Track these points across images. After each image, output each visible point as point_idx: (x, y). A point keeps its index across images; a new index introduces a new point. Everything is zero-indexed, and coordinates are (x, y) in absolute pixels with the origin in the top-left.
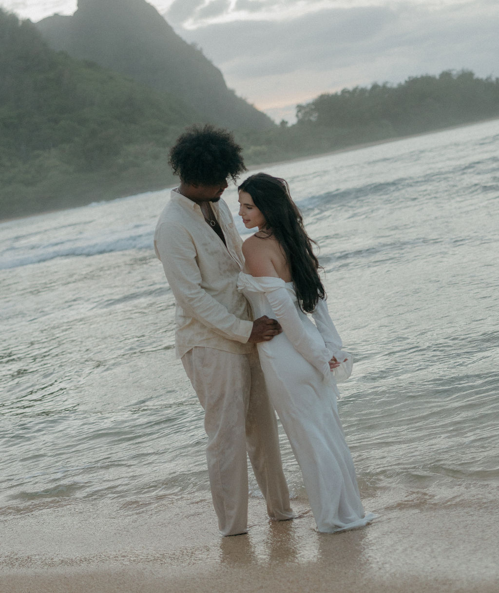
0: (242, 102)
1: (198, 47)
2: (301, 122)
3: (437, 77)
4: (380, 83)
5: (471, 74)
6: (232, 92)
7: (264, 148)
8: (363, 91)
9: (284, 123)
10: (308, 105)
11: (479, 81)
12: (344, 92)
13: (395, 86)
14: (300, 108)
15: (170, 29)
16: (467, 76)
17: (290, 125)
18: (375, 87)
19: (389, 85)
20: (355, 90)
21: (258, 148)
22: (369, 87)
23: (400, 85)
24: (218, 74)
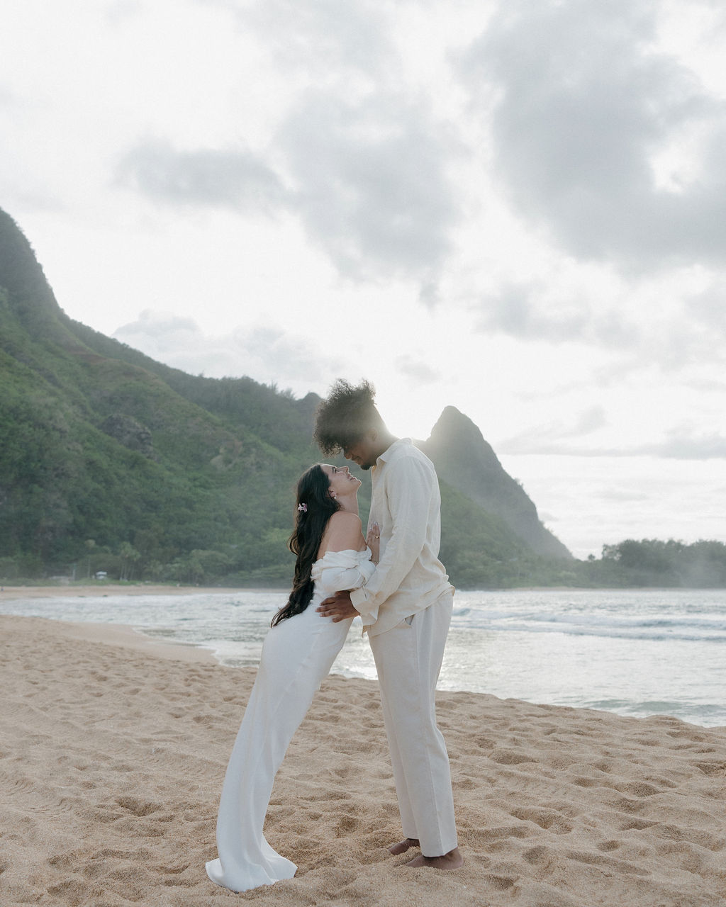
1: (519, 483)
6: (541, 523)
7: (574, 574)
17: (597, 559)
21: (568, 573)
24: (533, 508)
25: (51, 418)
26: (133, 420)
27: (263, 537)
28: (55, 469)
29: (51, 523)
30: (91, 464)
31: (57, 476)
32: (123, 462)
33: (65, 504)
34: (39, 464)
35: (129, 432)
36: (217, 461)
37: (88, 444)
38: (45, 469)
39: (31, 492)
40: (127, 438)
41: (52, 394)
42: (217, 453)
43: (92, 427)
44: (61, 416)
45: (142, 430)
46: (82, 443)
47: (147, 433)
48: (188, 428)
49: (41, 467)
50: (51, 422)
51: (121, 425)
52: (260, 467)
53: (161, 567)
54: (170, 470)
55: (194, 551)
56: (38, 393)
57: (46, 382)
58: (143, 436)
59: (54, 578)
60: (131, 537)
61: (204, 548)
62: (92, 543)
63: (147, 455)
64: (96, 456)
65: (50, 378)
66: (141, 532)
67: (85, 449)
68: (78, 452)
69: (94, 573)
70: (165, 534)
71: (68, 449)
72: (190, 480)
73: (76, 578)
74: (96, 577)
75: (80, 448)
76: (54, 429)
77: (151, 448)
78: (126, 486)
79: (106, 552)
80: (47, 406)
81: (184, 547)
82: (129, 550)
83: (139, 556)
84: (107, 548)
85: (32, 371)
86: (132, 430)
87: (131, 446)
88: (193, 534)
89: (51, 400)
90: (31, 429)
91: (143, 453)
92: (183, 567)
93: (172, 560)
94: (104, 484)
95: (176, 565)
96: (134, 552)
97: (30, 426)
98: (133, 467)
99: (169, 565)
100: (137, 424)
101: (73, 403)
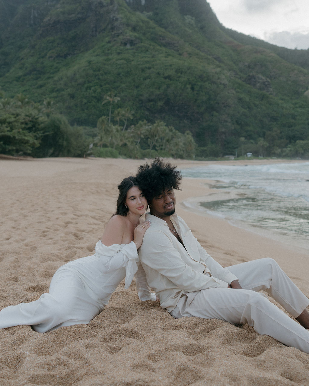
25: (219, 78)
26: (260, 76)
28: (223, 103)
29: (223, 130)
30: (240, 99)
31: (224, 106)
32: (257, 97)
33: (229, 120)
34: (215, 102)
35: (259, 82)
36: (307, 93)
37: (238, 90)
38: (218, 104)
39: (213, 115)
40: (258, 85)
41: (219, 67)
42: (307, 89)
43: (240, 81)
44: (224, 77)
45: (265, 80)
46: (235, 89)
47: (269, 82)
48: (290, 77)
49: (216, 103)
50: (219, 81)
51: (255, 78)
53: (279, 150)
54: (282, 100)
55: (298, 141)
56: (212, 66)
57: (215, 61)
58: (267, 83)
59: (227, 156)
60: (264, 135)
61: (303, 140)
62: (243, 139)
63: (270, 93)
64: (242, 96)
65: (218, 59)
66: (268, 133)
67: (237, 92)
68: (233, 94)
69: (245, 153)
70: (281, 133)
71: (229, 93)
72: (293, 104)
73: (238, 157)
74: (247, 155)
75: (234, 92)
76: (221, 83)
77: (271, 89)
78: (259, 110)
79: (252, 143)
80: (216, 73)
81: (292, 139)
82: (262, 142)
83: (268, 145)
84: (252, 141)
85: (209, 57)
86: (261, 81)
87: (260, 89)
88: (296, 132)
89: (218, 70)
90: (210, 85)
91: (267, 92)
92: (293, 149)
93: (286, 146)
94: (248, 109)
95: (289, 149)
96: (265, 143)
97: (209, 83)
98: (262, 100)
99: (285, 149)
100: (263, 78)
101: (230, 70)
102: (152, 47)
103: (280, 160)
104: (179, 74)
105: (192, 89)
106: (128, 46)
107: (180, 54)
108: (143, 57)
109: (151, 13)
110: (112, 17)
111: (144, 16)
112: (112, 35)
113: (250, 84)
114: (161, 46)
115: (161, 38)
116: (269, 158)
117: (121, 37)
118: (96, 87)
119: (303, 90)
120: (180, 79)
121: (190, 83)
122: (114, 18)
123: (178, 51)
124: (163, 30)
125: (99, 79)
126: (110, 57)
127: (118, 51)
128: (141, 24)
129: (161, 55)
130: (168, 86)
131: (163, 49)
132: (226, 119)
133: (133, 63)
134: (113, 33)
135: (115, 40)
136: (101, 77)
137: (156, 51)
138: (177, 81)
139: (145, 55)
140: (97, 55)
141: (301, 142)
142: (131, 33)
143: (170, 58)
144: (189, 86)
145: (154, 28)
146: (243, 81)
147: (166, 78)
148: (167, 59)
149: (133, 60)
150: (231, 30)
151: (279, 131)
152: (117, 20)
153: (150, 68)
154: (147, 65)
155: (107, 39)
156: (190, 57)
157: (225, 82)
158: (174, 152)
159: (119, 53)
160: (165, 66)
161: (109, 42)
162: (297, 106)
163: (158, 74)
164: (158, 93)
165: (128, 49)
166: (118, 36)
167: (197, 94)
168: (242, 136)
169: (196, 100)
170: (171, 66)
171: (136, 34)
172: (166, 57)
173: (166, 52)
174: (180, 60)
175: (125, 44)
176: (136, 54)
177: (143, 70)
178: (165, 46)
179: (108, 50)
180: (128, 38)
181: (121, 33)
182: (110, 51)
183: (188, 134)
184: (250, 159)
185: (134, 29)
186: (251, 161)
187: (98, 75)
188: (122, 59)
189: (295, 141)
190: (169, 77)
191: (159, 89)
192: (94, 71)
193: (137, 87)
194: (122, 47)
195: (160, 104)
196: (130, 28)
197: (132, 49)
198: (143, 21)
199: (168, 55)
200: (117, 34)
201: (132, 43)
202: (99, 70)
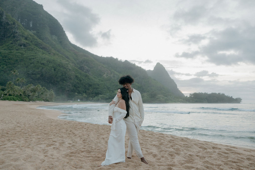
0: (180, 91)
1: (174, 80)
2: (190, 97)
3: (217, 94)
4: (206, 93)
5: (224, 94)
6: (178, 89)
7: (182, 100)
8: (203, 93)
9: (187, 96)
10: (192, 94)
11: (225, 96)
12: (199, 93)
13: (209, 94)
14: (190, 94)
15: (169, 76)
16: (223, 95)
17: (188, 97)
18: (205, 93)
19: (208, 93)
20: (201, 93)
21: (181, 100)
22: (204, 93)
23: (210, 94)
24: (176, 85)
25: (67, 66)
26: (86, 67)
27: (114, 92)
28: (68, 78)
29: (68, 89)
30: (76, 76)
31: (69, 79)
32: (84, 76)
33: (71, 85)
34: (65, 77)
35: (85, 69)
36: (105, 75)
37: (76, 72)
38: (66, 78)
39: (63, 83)
40: (85, 70)
41: (67, 61)
42: (105, 74)
43: (77, 68)
44: (70, 66)
45: (88, 69)
46: (74, 72)
48: (98, 68)
49: (66, 77)
50: (67, 67)
51: (83, 68)
52: (114, 77)
53: (92, 99)
54: (94, 77)
55: (99, 95)
56: (64, 61)
57: (66, 58)
58: (88, 70)
59: (69, 101)
60: (85, 92)
61: (101, 94)
62: (76, 93)
63: (89, 74)
64: (77, 75)
65: (67, 57)
66: (87, 91)
67: (75, 73)
68: (73, 74)
69: (77, 100)
70: (93, 91)
71: (71, 73)
72: (99, 80)
73: (74, 101)
74: (78, 101)
75: (74, 73)
76: (68, 69)
77: (90, 73)
78: (84, 81)
79: (80, 95)
80: (66, 64)
81: (97, 94)
82: (85, 95)
83: (87, 96)
84: (80, 94)
85: (63, 56)
86: (86, 69)
87: (85, 72)
88: (99, 91)
89: (67, 62)
90: (63, 69)
91: (88, 74)
92: (97, 98)
93: (94, 97)
94: (79, 81)
95: (95, 98)
96: (86, 95)
97: (63, 68)
98: (86, 77)
99: (94, 98)
100: (87, 68)
101: (73, 63)
102: (35, 49)
103: (91, 103)
104: (49, 63)
105: (55, 70)
106: (22, 47)
107: (49, 54)
108: (30, 53)
109: (35, 32)
110: (14, 31)
111: (31, 33)
112: (13, 40)
113: (81, 70)
114: (40, 49)
115: (40, 45)
116: (87, 102)
117: (19, 42)
118: (3, 65)
119: (103, 74)
120: (49, 65)
121: (53, 67)
122: (15, 32)
123: (48, 52)
124: (41, 41)
125: (5, 61)
126: (12, 51)
127: (17, 49)
128: (30, 36)
129: (40, 53)
130: (43, 68)
131: (41, 50)
132: (69, 85)
133: (25, 55)
134: (14, 39)
135: (15, 43)
136: (7, 61)
137: (37, 51)
138: (47, 66)
139: (32, 52)
140: (5, 49)
141: (101, 95)
142: (24, 41)
143: (44, 55)
144: (53, 69)
145: (37, 39)
146: (78, 68)
147: (42, 64)
148: (42, 55)
149: (25, 54)
150: (74, 45)
151: (92, 91)
152: (16, 33)
153: (34, 59)
154: (32, 57)
155: (11, 42)
156: (54, 55)
157: (70, 68)
158: (45, 99)
159: (17, 50)
160: (42, 58)
161: (12, 43)
162: (100, 80)
163: (38, 62)
164: (38, 71)
165: (22, 48)
166: (17, 41)
167: (57, 72)
168: (76, 92)
169: (56, 75)
170: (44, 58)
171: (27, 41)
172: (42, 54)
173: (42, 52)
174: (49, 56)
175: (21, 46)
176: (27, 51)
177: (30, 59)
178: (42, 49)
179: (11, 47)
180: (23, 43)
181: (19, 40)
182: (12, 48)
183: (51, 91)
184: (79, 102)
185: (26, 39)
186: (79, 103)
187: (5, 59)
188: (19, 53)
189: (98, 95)
190: (43, 64)
191: (38, 69)
192: (3, 57)
193: (27, 67)
194: (19, 47)
195: (38, 76)
196: (24, 38)
197: (25, 48)
198: (31, 35)
199: (44, 53)
200: (16, 40)
201: (24, 45)
202: (6, 57)
